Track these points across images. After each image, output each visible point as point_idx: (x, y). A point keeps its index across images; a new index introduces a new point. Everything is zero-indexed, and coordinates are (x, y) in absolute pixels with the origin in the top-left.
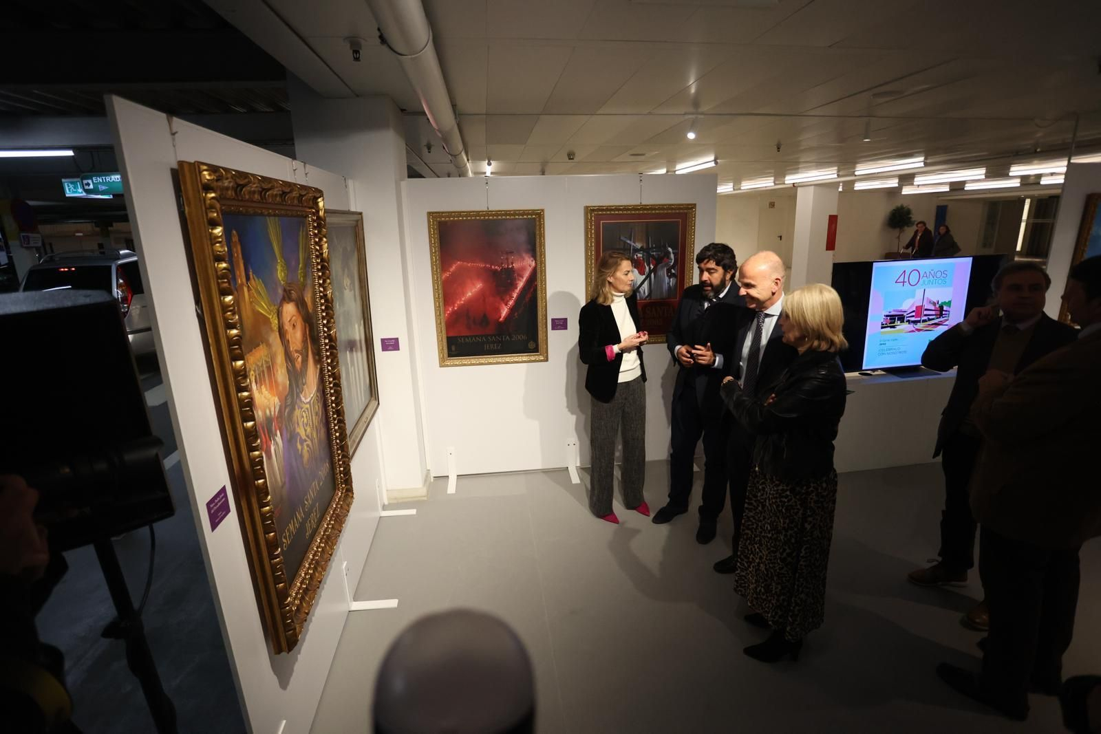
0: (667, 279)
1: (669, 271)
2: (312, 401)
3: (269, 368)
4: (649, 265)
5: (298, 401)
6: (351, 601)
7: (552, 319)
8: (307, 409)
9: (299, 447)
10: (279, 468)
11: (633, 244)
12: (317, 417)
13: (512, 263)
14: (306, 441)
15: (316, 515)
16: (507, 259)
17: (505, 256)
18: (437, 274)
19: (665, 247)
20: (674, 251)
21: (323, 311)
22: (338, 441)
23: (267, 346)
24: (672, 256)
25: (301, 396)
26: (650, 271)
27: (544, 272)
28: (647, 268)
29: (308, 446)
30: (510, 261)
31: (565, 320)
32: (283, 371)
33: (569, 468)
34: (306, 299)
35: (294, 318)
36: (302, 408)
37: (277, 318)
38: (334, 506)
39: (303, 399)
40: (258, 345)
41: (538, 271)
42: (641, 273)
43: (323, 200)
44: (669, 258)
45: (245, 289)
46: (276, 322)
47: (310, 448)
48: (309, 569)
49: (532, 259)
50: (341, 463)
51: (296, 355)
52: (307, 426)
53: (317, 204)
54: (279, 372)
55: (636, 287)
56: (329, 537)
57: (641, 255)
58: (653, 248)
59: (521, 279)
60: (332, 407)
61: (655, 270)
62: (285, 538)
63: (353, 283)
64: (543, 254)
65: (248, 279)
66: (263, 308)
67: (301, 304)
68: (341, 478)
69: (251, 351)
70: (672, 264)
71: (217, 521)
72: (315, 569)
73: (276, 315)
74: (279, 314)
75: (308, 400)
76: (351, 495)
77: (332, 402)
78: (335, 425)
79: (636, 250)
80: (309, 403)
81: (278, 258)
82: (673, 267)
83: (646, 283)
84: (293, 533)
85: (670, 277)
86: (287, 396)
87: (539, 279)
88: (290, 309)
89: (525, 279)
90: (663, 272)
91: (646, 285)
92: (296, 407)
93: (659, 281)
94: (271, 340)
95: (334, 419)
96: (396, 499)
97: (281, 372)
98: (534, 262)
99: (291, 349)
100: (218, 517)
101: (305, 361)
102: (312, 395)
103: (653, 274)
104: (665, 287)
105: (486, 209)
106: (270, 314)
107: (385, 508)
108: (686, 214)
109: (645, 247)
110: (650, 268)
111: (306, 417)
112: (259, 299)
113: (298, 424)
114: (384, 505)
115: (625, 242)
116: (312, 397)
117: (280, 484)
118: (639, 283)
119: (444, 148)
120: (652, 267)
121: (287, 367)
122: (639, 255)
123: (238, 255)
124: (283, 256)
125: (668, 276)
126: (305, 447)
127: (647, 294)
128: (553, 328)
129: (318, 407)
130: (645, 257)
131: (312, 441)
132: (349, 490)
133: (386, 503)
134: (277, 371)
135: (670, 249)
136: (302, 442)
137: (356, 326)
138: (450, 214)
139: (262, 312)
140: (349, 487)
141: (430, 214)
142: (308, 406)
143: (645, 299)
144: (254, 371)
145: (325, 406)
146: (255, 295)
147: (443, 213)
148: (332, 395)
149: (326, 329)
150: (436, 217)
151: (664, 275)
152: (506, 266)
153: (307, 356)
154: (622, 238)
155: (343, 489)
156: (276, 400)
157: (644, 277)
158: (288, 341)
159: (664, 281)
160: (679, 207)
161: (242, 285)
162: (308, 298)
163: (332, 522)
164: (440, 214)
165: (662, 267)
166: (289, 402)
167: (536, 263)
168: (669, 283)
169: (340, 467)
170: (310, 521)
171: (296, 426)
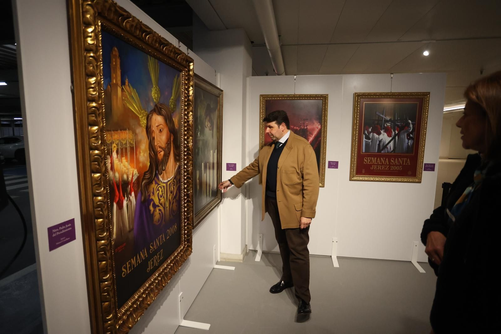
0: (406, 140)
1: (408, 135)
2: (168, 183)
3: (132, 148)
4: (394, 131)
5: (156, 179)
6: (181, 319)
7: (329, 161)
8: (164, 187)
9: (151, 208)
10: (129, 218)
11: (384, 117)
12: (171, 195)
13: (307, 126)
14: (158, 206)
15: (159, 258)
16: (304, 123)
17: (303, 122)
18: (262, 130)
19: (407, 121)
20: (413, 123)
21: (185, 131)
22: (186, 214)
23: (133, 133)
24: (411, 126)
25: (160, 177)
26: (395, 135)
27: (325, 132)
28: (393, 133)
29: (160, 210)
30: (305, 124)
31: (337, 163)
32: (145, 155)
33: (332, 257)
34: (174, 119)
35: (161, 126)
36: (159, 184)
37: (146, 119)
38: (176, 254)
39: (161, 179)
40: (125, 130)
41: (323, 131)
42: (389, 135)
43: (193, 65)
44: (409, 126)
45: (119, 90)
46: (145, 122)
47: (162, 213)
48: (143, 293)
49: (319, 124)
50: (186, 228)
51: (159, 149)
52: (161, 197)
53: (189, 66)
54: (142, 154)
55: (385, 145)
56: (166, 274)
57: (390, 125)
58: (398, 120)
59: (311, 135)
60: (185, 192)
61: (398, 135)
62: (126, 268)
63: (212, 126)
64: (326, 121)
65: (123, 83)
66: (134, 108)
67: (168, 119)
68: (185, 237)
69: (117, 130)
70: (411, 131)
71: (57, 244)
72: (148, 294)
73: (145, 117)
74: (148, 118)
75: (166, 181)
76: (190, 250)
77: (185, 188)
78: (185, 203)
79: (386, 121)
80: (166, 183)
81: (154, 84)
82: (412, 133)
83: (392, 142)
84: (134, 266)
85: (409, 139)
86: (147, 172)
87: (322, 136)
88: (158, 120)
89: (314, 136)
90: (404, 136)
91: (392, 144)
92: (154, 182)
93: (401, 141)
94: (138, 131)
95: (185, 199)
96: (225, 259)
97: (144, 155)
98: (320, 126)
99: (156, 144)
100: (60, 241)
101: (167, 156)
102: (169, 179)
103: (397, 137)
104: (405, 145)
105: (294, 94)
106: (140, 115)
107: (217, 263)
108: (423, 98)
109: (392, 119)
110: (395, 133)
111: (162, 191)
112: (132, 101)
113: (153, 193)
114: (217, 261)
115: (379, 116)
116: (169, 181)
117: (128, 229)
118: (387, 142)
119: (274, 71)
120: (397, 132)
121: (150, 154)
122: (388, 124)
123: (116, 64)
124: (158, 84)
125: (407, 138)
126: (158, 211)
127: (392, 149)
128: (329, 167)
129: (174, 189)
130: (392, 126)
131: (164, 208)
132: (190, 246)
133: (219, 261)
134: (140, 153)
135: (410, 121)
136: (155, 206)
137: (212, 151)
138: (272, 96)
139: (133, 110)
140: (190, 244)
141: (261, 95)
142: (165, 185)
143: (391, 153)
144: (117, 145)
145: (179, 189)
146: (128, 97)
147: (268, 95)
148: (185, 184)
149: (186, 142)
150: (264, 97)
151: (405, 137)
152: (303, 128)
153: (169, 154)
154: (377, 113)
155: (185, 245)
156: (135, 171)
157: (391, 138)
158: (154, 138)
159: (405, 141)
160: (417, 94)
161: (116, 85)
162: (176, 120)
163: (172, 265)
164: (267, 96)
165: (404, 133)
166: (147, 176)
167: (321, 126)
168: (408, 143)
169: (185, 231)
170: (153, 261)
171: (152, 194)
